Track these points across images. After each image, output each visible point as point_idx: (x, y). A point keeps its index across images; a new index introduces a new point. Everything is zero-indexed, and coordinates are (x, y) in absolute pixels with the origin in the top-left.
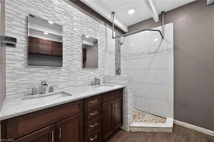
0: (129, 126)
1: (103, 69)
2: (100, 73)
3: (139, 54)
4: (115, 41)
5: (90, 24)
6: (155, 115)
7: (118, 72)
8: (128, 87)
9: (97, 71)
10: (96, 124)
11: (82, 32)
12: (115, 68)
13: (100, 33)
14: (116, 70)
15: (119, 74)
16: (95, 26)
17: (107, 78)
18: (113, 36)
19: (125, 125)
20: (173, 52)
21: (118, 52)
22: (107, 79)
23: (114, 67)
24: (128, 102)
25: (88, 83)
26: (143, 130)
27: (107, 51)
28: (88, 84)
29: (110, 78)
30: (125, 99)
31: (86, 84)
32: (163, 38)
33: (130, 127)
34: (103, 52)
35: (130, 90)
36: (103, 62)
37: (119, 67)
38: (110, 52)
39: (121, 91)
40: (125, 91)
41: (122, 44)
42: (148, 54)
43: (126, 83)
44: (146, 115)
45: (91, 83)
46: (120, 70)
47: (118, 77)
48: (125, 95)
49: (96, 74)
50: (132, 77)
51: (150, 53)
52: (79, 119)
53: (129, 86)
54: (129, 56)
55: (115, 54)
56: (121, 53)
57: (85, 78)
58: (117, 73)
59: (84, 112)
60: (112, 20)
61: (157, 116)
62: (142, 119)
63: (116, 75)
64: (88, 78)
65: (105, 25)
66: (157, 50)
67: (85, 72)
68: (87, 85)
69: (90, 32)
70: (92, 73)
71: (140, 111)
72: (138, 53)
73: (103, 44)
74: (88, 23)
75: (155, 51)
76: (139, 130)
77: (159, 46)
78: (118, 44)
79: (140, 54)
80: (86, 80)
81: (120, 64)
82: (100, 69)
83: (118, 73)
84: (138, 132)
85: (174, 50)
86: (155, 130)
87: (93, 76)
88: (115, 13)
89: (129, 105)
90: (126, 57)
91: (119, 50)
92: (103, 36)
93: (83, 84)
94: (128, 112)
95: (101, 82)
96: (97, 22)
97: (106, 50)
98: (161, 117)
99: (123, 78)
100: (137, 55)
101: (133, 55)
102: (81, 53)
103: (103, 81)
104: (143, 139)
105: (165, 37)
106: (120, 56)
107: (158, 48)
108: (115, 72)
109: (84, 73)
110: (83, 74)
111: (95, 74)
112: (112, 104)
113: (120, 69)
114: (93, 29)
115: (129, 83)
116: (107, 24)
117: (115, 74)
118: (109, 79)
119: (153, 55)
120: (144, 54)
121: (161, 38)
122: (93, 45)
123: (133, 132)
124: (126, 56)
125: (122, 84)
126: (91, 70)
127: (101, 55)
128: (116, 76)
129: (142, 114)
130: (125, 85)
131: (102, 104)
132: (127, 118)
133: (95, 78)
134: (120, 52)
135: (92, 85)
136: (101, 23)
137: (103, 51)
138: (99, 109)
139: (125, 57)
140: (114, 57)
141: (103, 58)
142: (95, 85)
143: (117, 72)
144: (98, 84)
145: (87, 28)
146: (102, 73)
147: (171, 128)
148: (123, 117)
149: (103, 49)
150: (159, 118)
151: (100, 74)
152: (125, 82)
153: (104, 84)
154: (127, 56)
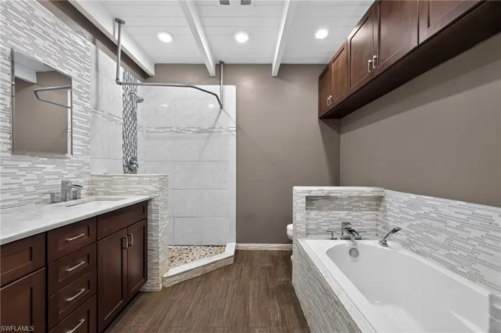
0: (160, 279)
1: (88, 159)
2: (80, 168)
3: (179, 131)
4: (122, 91)
5: (45, 25)
6: (209, 246)
7: (131, 167)
8: (159, 199)
9: (67, 164)
10: (83, 290)
11: (9, 42)
12: (124, 158)
13: (78, 60)
14: (126, 161)
15: (132, 170)
16: (62, 35)
17: (101, 181)
18: (117, 79)
19: (153, 279)
20: (235, 134)
21: (130, 119)
22: (102, 185)
23: (122, 155)
24: (159, 230)
25: (37, 196)
26: (189, 277)
27: (98, 112)
28: (34, 201)
29: (110, 181)
30: (154, 224)
31: (30, 201)
32: (221, 108)
33: (163, 279)
34: (89, 115)
35: (163, 203)
36: (87, 139)
37: (133, 154)
38: (110, 117)
39: (144, 208)
40: (152, 206)
41: (140, 101)
42: (197, 132)
43: (155, 189)
44: (194, 251)
45: (48, 196)
46: (135, 162)
47: (132, 177)
48: (152, 217)
49: (66, 172)
50: (167, 176)
51: (201, 131)
52: (31, 288)
53: (162, 194)
54: (159, 132)
55: (122, 121)
56: (139, 122)
57: (24, 183)
58: (127, 169)
59: (46, 265)
60: (117, 38)
61: (213, 246)
62: (186, 259)
63: (125, 173)
64: (38, 182)
65: (94, 43)
66: (213, 128)
67: (26, 165)
68: (33, 204)
69: (43, 48)
70: (50, 168)
71: (183, 247)
72: (179, 128)
73: (86, 92)
74: (33, 21)
75: (210, 128)
76: (183, 278)
77: (216, 120)
78: (131, 99)
79: (183, 129)
80: (30, 189)
81: (136, 148)
82: (81, 158)
83: (129, 169)
84: (180, 283)
85: (237, 131)
86: (210, 269)
87: (57, 177)
88: (124, 23)
89: (160, 235)
90: (151, 132)
91: (134, 115)
92: (89, 71)
93: (17, 202)
94: (160, 250)
95: (83, 192)
96: (66, 27)
97: (97, 109)
98: (219, 246)
99: (148, 179)
100: (176, 132)
101: (168, 130)
102: (9, 106)
103: (88, 189)
104: (189, 292)
105: (225, 107)
106: (135, 128)
107: (215, 124)
108: (124, 166)
109: (20, 169)
110: (16, 170)
111: (61, 170)
112: (122, 239)
113: (135, 159)
114: (55, 43)
115: (161, 189)
116: (98, 42)
117: (123, 172)
118: (108, 182)
119: (206, 134)
120: (189, 131)
121: (219, 106)
122: (33, 79)
123: (169, 287)
124: (150, 130)
125: (146, 192)
126: (46, 159)
127: (79, 121)
128: (127, 175)
129: (185, 251)
130: (154, 195)
131: (97, 241)
132: (158, 263)
133: (64, 184)
134: (135, 119)
135: (53, 202)
136: (80, 33)
137: (87, 110)
138: (88, 255)
139: (147, 131)
140: (120, 129)
141: (88, 130)
142: (65, 201)
143: (127, 166)
144: (75, 198)
145: (30, 34)
146: (85, 169)
147: (232, 256)
148: (149, 264)
149: (88, 105)
150: (216, 248)
151: (77, 172)
152: (151, 188)
153: (94, 197)
154: (153, 129)
